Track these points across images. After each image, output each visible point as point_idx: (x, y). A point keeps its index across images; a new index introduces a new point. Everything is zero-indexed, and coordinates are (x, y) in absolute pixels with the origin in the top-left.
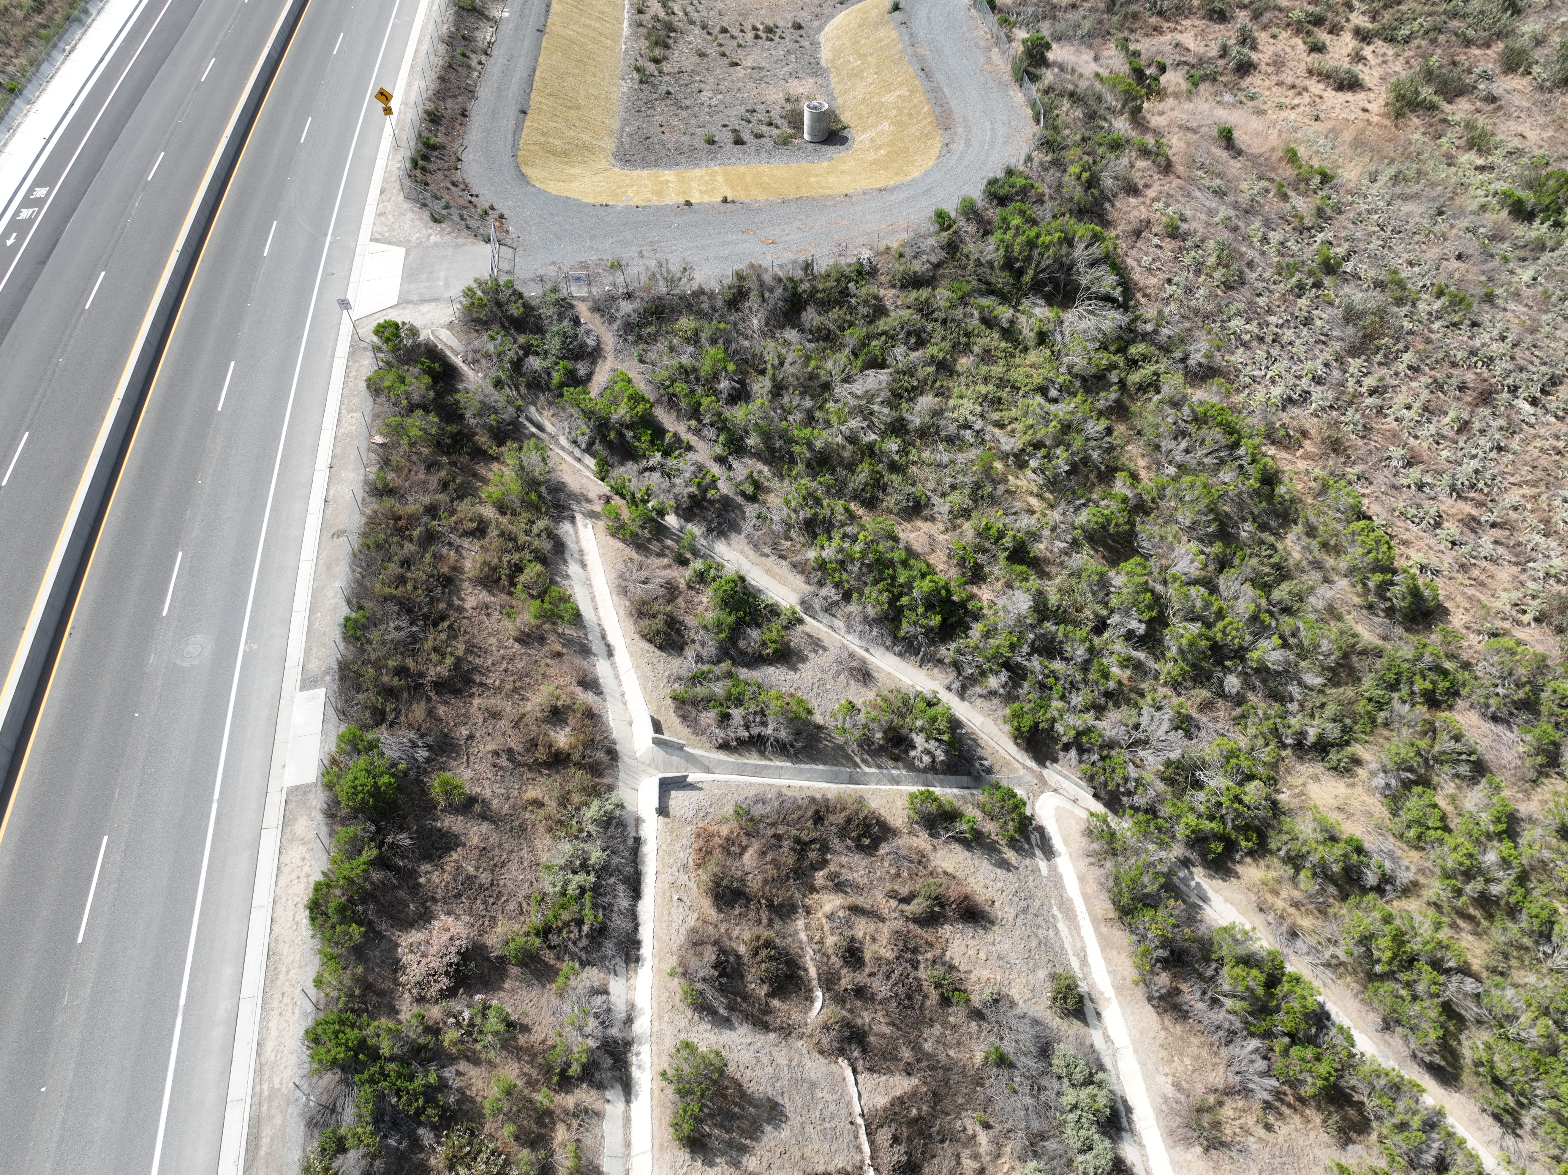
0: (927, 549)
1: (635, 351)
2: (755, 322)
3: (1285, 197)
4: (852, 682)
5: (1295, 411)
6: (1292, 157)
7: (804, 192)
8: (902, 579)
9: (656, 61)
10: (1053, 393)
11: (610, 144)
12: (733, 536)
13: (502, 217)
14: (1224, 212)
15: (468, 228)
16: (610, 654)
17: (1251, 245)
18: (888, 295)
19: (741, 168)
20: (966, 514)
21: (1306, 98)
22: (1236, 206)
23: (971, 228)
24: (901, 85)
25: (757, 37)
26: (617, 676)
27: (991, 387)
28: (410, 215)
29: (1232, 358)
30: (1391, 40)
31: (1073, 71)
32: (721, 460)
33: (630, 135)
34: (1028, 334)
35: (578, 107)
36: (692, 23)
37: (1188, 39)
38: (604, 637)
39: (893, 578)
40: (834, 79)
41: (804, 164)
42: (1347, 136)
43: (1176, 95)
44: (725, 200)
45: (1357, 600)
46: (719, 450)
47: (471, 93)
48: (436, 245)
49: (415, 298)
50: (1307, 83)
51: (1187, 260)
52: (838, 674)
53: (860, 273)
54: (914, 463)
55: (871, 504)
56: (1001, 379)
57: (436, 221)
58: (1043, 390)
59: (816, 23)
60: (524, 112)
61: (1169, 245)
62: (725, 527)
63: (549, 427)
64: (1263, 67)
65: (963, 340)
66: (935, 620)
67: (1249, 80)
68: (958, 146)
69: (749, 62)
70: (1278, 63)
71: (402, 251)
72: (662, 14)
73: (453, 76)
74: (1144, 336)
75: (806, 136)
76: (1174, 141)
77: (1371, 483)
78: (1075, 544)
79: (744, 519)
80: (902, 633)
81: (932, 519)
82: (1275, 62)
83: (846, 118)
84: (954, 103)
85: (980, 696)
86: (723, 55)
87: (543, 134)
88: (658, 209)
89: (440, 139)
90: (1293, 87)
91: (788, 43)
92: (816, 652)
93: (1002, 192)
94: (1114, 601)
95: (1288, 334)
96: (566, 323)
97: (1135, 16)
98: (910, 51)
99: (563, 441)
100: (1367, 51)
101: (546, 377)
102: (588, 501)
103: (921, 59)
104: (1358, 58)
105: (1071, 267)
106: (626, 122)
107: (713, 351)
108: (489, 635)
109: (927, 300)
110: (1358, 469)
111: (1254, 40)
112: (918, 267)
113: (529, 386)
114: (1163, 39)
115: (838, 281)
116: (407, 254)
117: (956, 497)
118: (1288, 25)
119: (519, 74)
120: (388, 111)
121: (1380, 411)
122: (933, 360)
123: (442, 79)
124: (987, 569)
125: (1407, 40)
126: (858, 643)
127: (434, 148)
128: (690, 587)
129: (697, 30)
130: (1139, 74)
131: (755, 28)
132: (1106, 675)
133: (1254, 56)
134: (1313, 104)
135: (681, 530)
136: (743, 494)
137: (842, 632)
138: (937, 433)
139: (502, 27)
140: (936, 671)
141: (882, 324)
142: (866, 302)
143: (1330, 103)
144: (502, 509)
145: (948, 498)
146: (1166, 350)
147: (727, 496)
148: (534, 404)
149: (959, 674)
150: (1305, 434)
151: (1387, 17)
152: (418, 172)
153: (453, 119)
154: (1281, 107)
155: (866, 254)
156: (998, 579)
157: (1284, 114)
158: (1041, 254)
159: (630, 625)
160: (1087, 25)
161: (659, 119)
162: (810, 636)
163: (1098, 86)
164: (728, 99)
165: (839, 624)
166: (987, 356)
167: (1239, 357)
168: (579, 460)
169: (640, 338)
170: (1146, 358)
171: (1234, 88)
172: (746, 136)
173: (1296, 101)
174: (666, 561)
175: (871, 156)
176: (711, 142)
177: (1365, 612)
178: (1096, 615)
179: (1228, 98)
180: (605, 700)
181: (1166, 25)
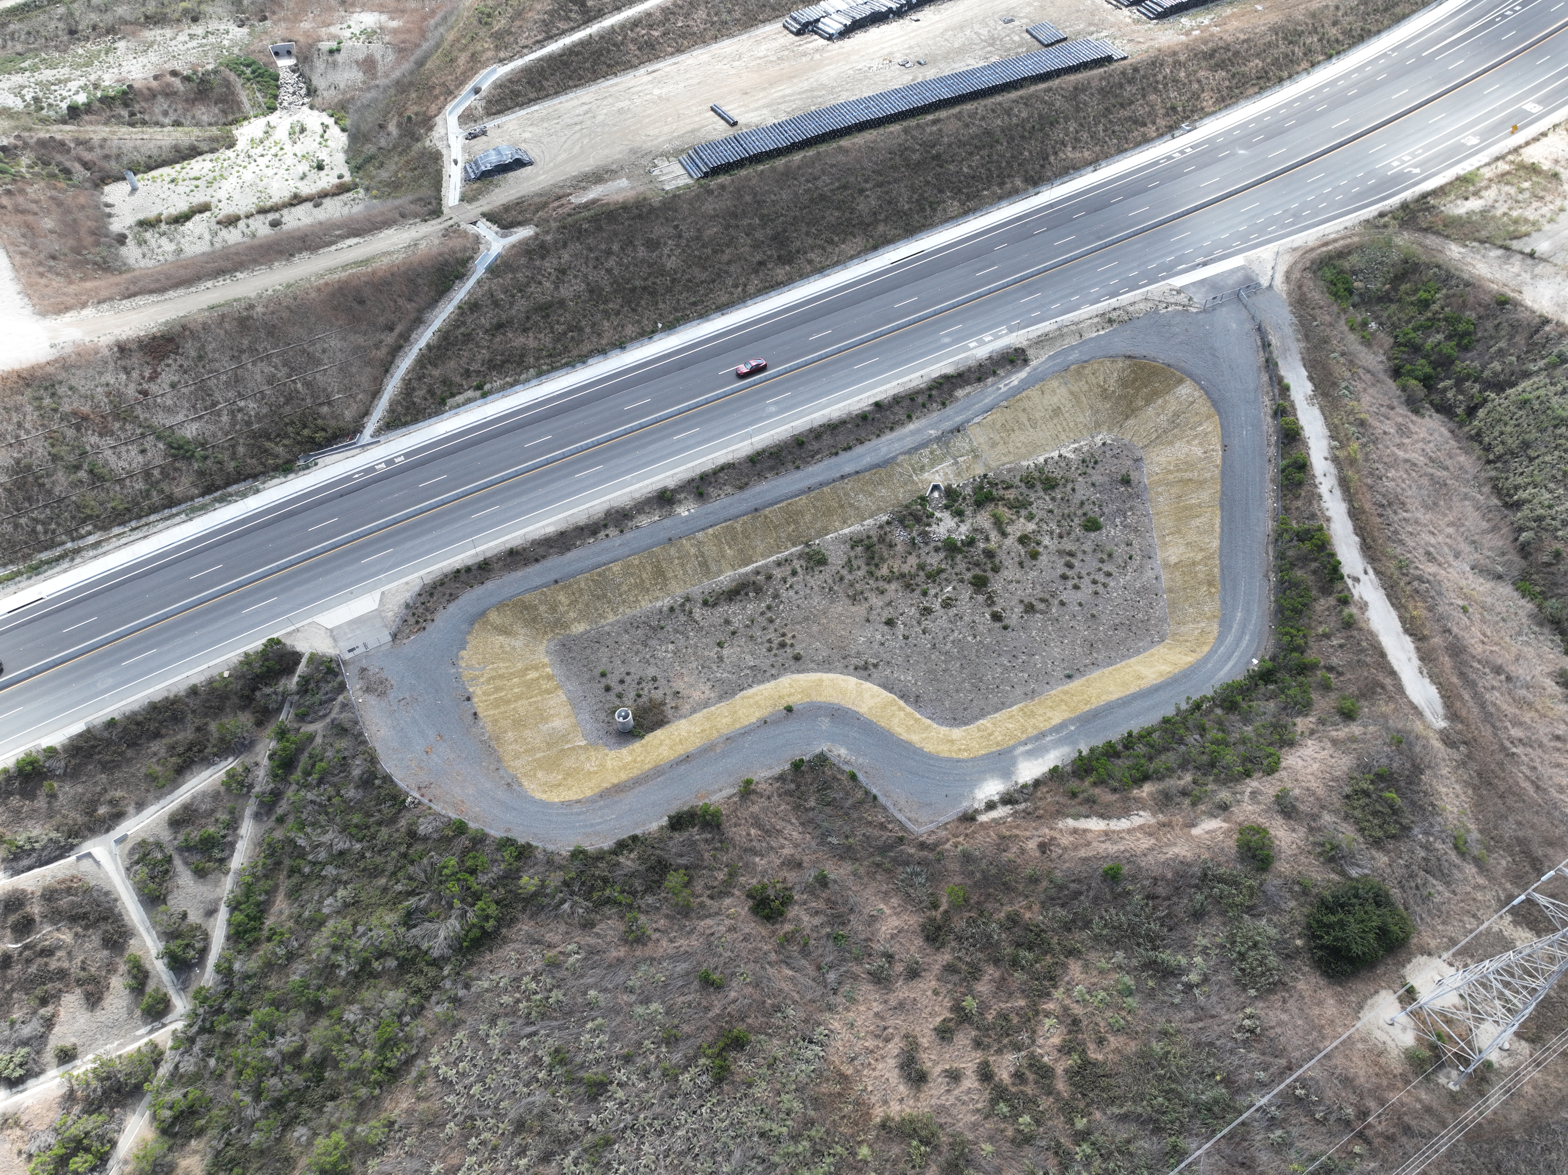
9: (706, 603)
11: (579, 629)
21: (874, 1043)
25: (770, 641)
33: (599, 633)
47: (566, 549)
48: (384, 617)
49: (336, 633)
50: (895, 1039)
59: (813, 665)
60: (556, 582)
64: (893, 995)
69: (728, 651)
70: (904, 1006)
71: (376, 607)
72: (780, 576)
73: (574, 534)
82: (903, 1003)
83: (655, 733)
87: (543, 600)
90: (883, 1028)
98: (720, 739)
100: (968, 1082)
103: (707, 750)
104: (955, 1076)
108: (142, 763)
111: (917, 975)
118: (955, 1000)
129: (765, 604)
131: (783, 635)
133: (899, 983)
134: (870, 1051)
139: (665, 521)
143: (879, 1065)
153: (526, 559)
154: (849, 1024)
157: (841, 1029)
159: (178, 807)
175: (590, 764)
180: (133, 815)
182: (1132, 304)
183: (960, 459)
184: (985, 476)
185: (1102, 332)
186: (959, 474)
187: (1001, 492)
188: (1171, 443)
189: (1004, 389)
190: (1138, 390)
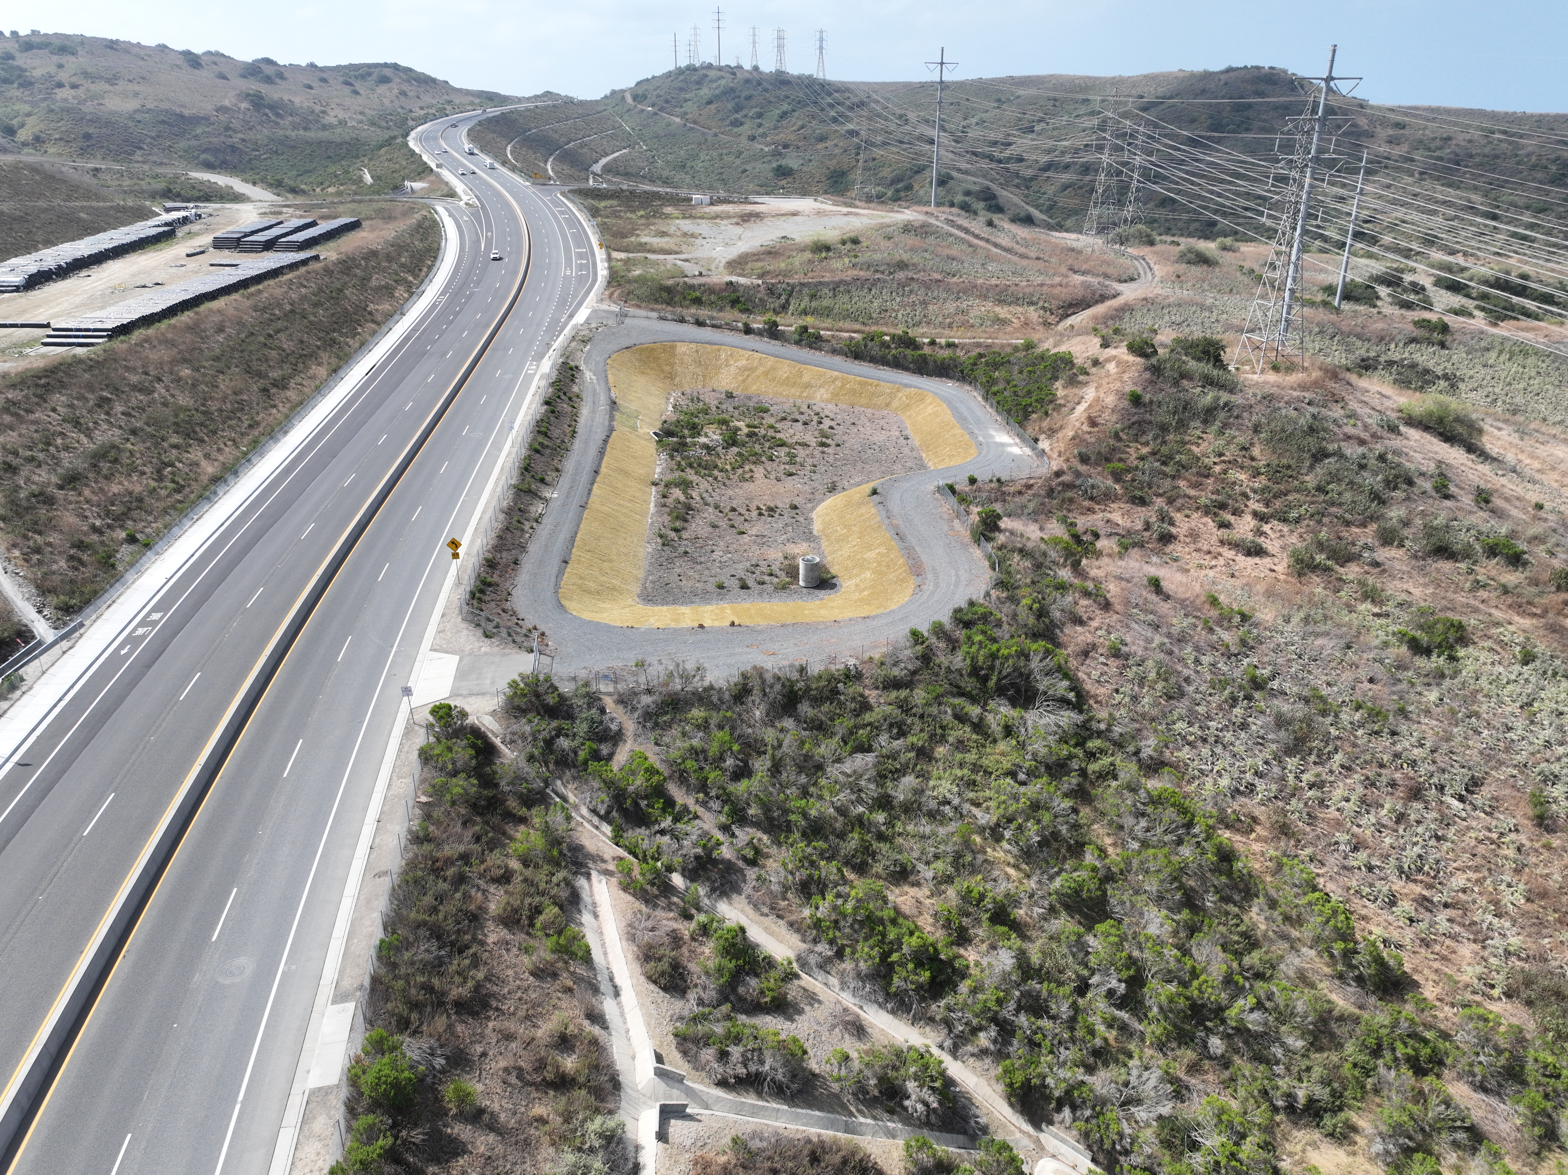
0: (915, 911)
1: (652, 736)
2: (758, 713)
3: (1211, 630)
4: (847, 1036)
5: (1243, 800)
6: (1214, 601)
7: (799, 619)
8: (891, 936)
9: (676, 530)
10: (1022, 777)
11: (636, 589)
12: (734, 896)
13: (543, 634)
14: (1158, 639)
15: (514, 642)
16: (617, 994)
17: (1186, 666)
18: (872, 695)
19: (746, 605)
20: (949, 880)
21: (1221, 561)
22: (1169, 635)
23: (942, 645)
24: (879, 545)
25: (760, 514)
26: (622, 1014)
27: (966, 771)
28: (465, 632)
29: (1180, 754)
30: (1285, 520)
31: (1022, 535)
32: (725, 828)
33: (653, 582)
34: (996, 728)
35: (611, 561)
36: (706, 504)
37: (1117, 517)
38: (611, 979)
39: (884, 935)
40: (824, 543)
41: (800, 602)
42: (1260, 588)
43: (1110, 555)
44: (733, 624)
45: (1327, 970)
46: (723, 819)
47: (523, 548)
48: (486, 653)
49: (465, 692)
50: (1221, 550)
51: (1130, 674)
52: (834, 1027)
53: (847, 676)
54: (900, 834)
55: (861, 869)
56: (974, 765)
57: (487, 636)
58: (1012, 774)
59: (809, 505)
60: (566, 562)
61: (1113, 663)
62: (727, 887)
63: (572, 798)
64: (1182, 538)
65: (939, 731)
66: (925, 976)
67: (1171, 547)
68: (928, 587)
69: (754, 531)
70: (1194, 535)
71: (457, 658)
72: (682, 498)
73: (509, 536)
74: (1099, 734)
75: (801, 583)
76: (1111, 587)
77: (1323, 865)
78: (1052, 910)
79: (745, 881)
80: (893, 989)
81: (917, 884)
82: (1191, 535)
83: (834, 570)
84: (924, 558)
85: (973, 1055)
86: (733, 526)
87: (581, 578)
88: (675, 630)
89: (496, 578)
90: (1209, 552)
91: (786, 519)
92: (812, 1005)
93: (966, 618)
94: (1093, 961)
95: (1228, 736)
96: (593, 711)
97: (1071, 500)
98: (887, 521)
99: (584, 811)
100: (1266, 528)
101: (572, 755)
102: (604, 861)
103: (896, 527)
104: (1260, 533)
105: (1028, 676)
106: (650, 573)
107: (720, 734)
108: (507, 967)
109: (906, 699)
110: (1308, 851)
111: (1171, 518)
112: (896, 672)
113: (557, 763)
114: (1095, 517)
115: (829, 681)
116: (461, 660)
117: (939, 865)
118: (1198, 508)
119: (563, 536)
120: (456, 556)
121: (1322, 803)
122: (913, 747)
123: (500, 537)
124: (971, 931)
125: (1297, 521)
126: (852, 1000)
127: (490, 585)
128: (693, 939)
129: (711, 510)
130: (1076, 538)
131: (758, 508)
132: (1092, 1032)
133: (1174, 530)
134: (1227, 565)
135: (687, 888)
136: (745, 859)
137: (837, 990)
138: (919, 809)
139: (551, 504)
140: (928, 1029)
141: (868, 717)
142: (853, 699)
143: (1242, 565)
144: (526, 863)
145: (933, 866)
146: (1119, 745)
147: (729, 861)
148: (560, 778)
149: (950, 1031)
150: (1255, 820)
151: (1278, 504)
152: (475, 602)
153: (507, 566)
154: (1200, 567)
155: (852, 662)
156: (983, 941)
157: (1204, 572)
158: (1002, 664)
159: (637, 968)
160: (1031, 506)
161: (678, 571)
162: (805, 989)
163: (1043, 546)
164: (736, 557)
165: (834, 981)
166: (961, 745)
167: (1185, 753)
168: (597, 828)
169: (657, 724)
170: (1102, 751)
171: (1159, 553)
172: (751, 583)
173: (1213, 563)
174: (672, 915)
175: (857, 596)
176: (721, 587)
177: (1337, 982)
178: (1078, 976)
179: (1155, 559)
180: (610, 1034)
181: (1097, 507)
182: (576, 333)
185: (587, 347)
188: (717, 373)
189: (594, 381)
190: (656, 362)
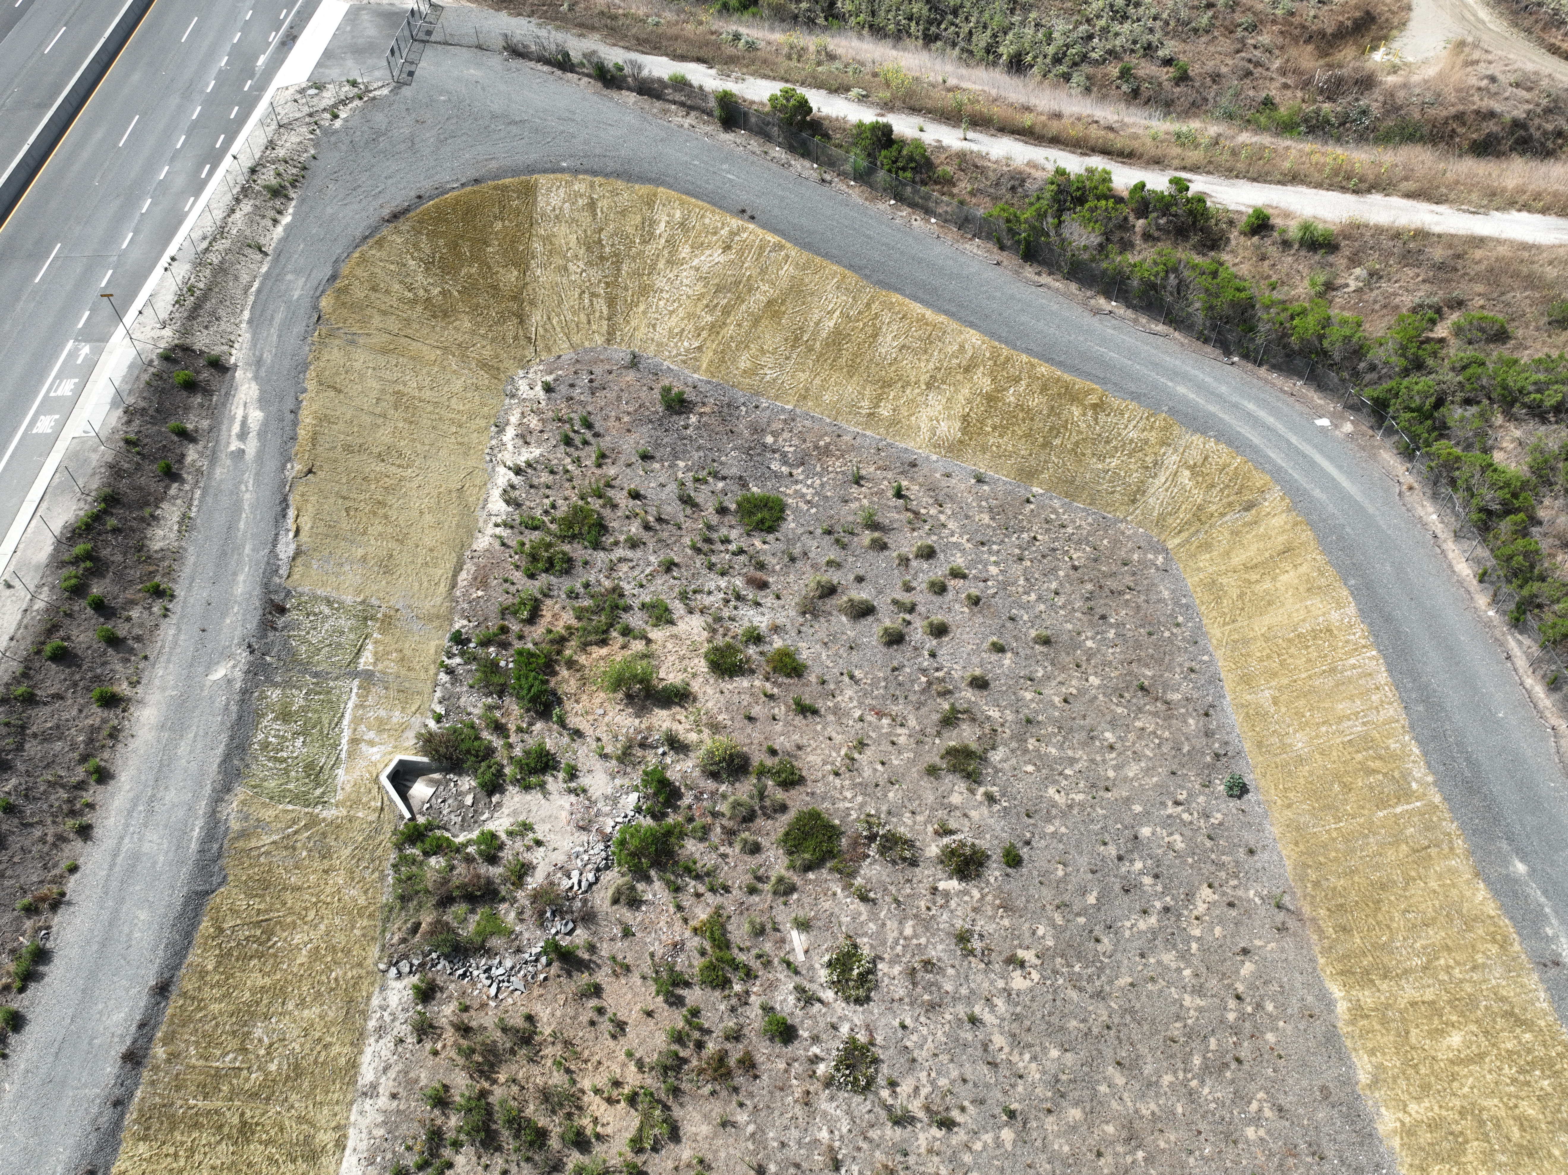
182: (271, 145)
183: (366, 660)
184: (459, 639)
185: (286, 219)
186: (404, 694)
187: (537, 632)
188: (645, 290)
189: (251, 447)
190: (477, 257)
